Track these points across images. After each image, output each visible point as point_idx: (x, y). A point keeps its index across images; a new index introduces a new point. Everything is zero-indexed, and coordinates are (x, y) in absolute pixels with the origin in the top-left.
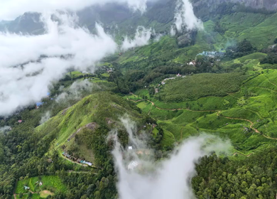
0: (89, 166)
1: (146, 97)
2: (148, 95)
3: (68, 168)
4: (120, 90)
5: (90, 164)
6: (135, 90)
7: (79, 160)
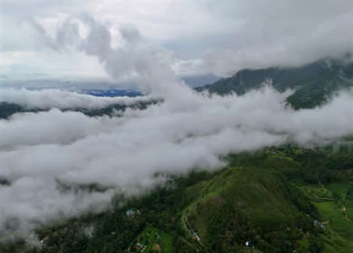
0: (196, 240)
1: (339, 198)
2: (344, 195)
3: (181, 233)
4: (302, 175)
5: (199, 239)
6: (328, 181)
7: (192, 230)
